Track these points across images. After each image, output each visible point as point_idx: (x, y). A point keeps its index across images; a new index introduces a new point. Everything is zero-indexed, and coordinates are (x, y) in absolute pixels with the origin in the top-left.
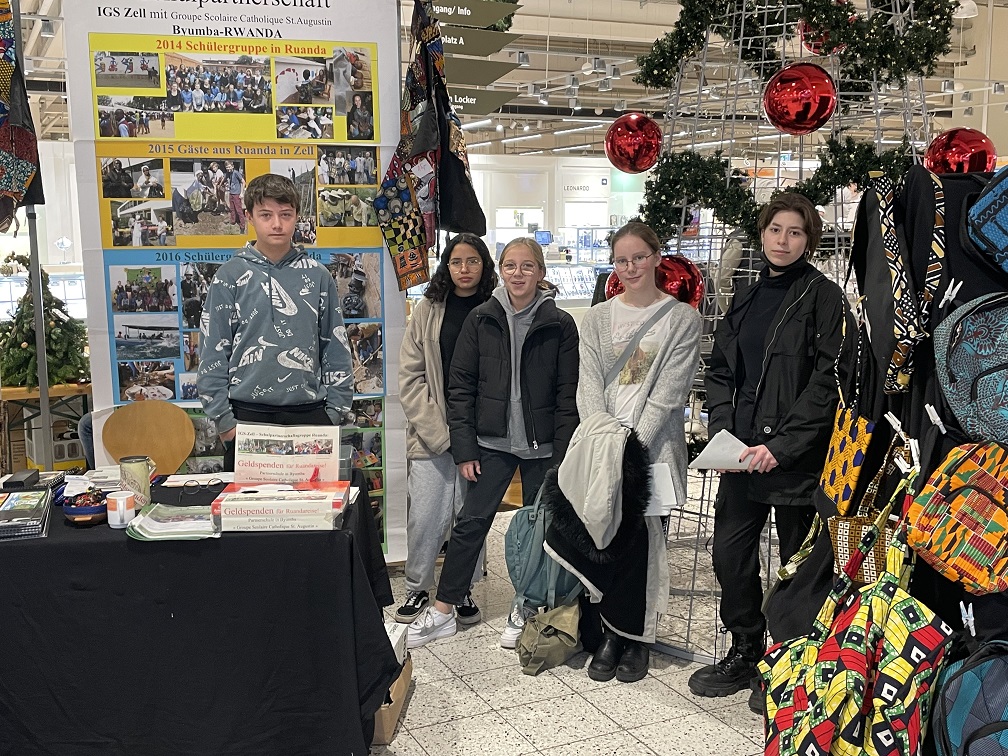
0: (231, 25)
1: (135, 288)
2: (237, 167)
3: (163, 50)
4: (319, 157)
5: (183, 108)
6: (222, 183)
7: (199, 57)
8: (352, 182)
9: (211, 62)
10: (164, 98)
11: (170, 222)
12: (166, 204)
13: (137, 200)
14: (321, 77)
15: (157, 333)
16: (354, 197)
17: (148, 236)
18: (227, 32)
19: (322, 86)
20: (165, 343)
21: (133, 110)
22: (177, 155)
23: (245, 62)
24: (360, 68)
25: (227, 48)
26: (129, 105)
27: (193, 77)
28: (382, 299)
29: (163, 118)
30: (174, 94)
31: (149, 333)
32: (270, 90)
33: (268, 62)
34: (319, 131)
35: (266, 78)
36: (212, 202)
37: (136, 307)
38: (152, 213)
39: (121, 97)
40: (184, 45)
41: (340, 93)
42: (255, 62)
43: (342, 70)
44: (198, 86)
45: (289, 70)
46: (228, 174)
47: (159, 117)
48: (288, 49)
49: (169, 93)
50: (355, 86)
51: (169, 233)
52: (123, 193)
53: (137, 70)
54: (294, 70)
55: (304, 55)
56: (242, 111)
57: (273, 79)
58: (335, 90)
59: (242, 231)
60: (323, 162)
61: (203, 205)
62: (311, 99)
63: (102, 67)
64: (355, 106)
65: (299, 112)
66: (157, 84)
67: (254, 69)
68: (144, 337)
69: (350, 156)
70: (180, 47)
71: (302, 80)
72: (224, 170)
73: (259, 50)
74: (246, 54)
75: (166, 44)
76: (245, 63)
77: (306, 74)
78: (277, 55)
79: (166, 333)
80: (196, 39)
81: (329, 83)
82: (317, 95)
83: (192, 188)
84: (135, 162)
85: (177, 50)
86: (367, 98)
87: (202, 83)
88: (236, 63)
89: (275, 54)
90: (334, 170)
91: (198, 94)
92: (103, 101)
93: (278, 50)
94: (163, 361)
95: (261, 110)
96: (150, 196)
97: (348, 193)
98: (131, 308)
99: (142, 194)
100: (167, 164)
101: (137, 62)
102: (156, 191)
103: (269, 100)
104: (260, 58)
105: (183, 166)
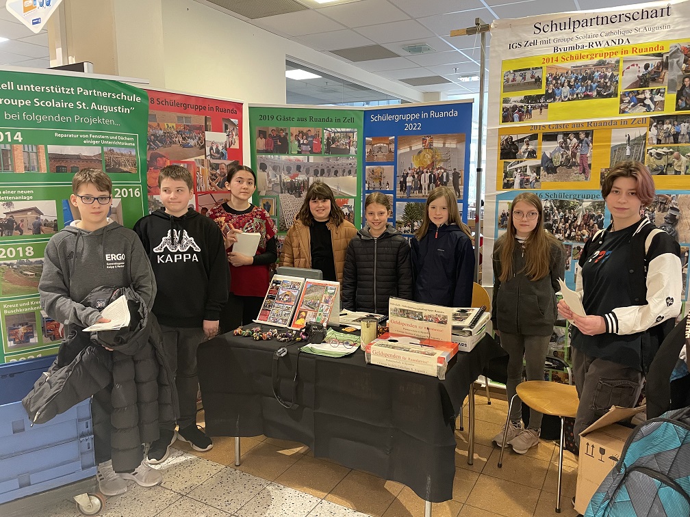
0: (594, 40)
2: (587, 136)
3: (546, 64)
4: (651, 125)
5: (555, 100)
6: (576, 147)
7: (568, 65)
8: (676, 141)
9: (577, 67)
10: (543, 95)
12: (537, 162)
13: (520, 160)
14: (658, 67)
16: (676, 153)
18: (590, 45)
19: (659, 73)
21: (523, 105)
22: (548, 131)
23: (601, 63)
25: (589, 57)
26: (521, 101)
27: (564, 78)
29: (541, 108)
30: (550, 91)
32: (617, 81)
33: (618, 62)
34: (652, 106)
35: (615, 73)
36: (568, 160)
38: (528, 167)
39: (516, 97)
40: (560, 59)
41: (672, 77)
42: (608, 63)
43: (675, 60)
44: (566, 84)
45: (633, 65)
46: (581, 141)
48: (634, 50)
49: (547, 91)
50: (687, 71)
51: (537, 180)
52: (512, 157)
53: (528, 79)
54: (637, 65)
55: (646, 53)
56: (596, 98)
57: (620, 73)
58: (668, 75)
59: (586, 179)
60: (653, 128)
61: (561, 162)
62: (648, 83)
63: (507, 81)
64: (684, 86)
65: (638, 94)
66: (540, 87)
67: (607, 68)
69: (676, 123)
70: (557, 61)
71: (643, 71)
72: (578, 138)
73: (610, 54)
74: (603, 58)
75: (548, 60)
76: (601, 65)
77: (647, 67)
78: (626, 56)
80: (568, 54)
81: (664, 71)
82: (654, 80)
83: (555, 152)
84: (520, 137)
85: (555, 63)
87: (569, 82)
88: (594, 66)
89: (624, 56)
90: (661, 134)
91: (566, 90)
92: (506, 101)
93: (626, 52)
95: (609, 96)
96: (528, 157)
97: (671, 150)
99: (523, 156)
100: (540, 137)
101: (528, 74)
102: (532, 154)
103: (616, 88)
104: (613, 60)
105: (550, 137)
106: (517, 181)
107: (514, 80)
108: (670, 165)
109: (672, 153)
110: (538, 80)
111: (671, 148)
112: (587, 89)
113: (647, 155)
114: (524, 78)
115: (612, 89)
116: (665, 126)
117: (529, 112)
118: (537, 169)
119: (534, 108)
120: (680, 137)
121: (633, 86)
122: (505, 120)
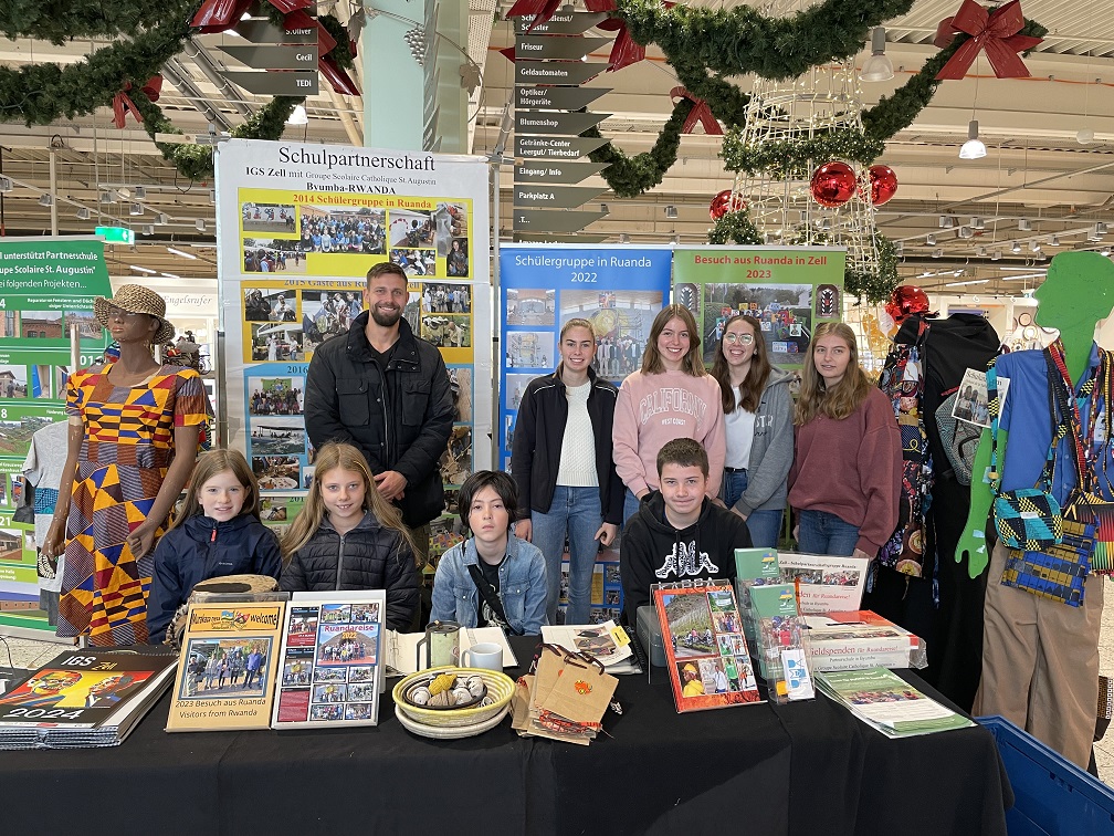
0: (354, 183)
1: (269, 395)
2: (356, 296)
3: (299, 203)
4: (424, 290)
5: (313, 249)
6: (344, 310)
7: (328, 208)
8: (450, 311)
9: (337, 212)
10: (299, 241)
11: (300, 342)
12: (298, 326)
14: (426, 226)
15: (286, 433)
16: (451, 323)
17: (282, 353)
18: (351, 188)
19: (427, 233)
20: (292, 442)
21: (273, 251)
22: (307, 287)
23: (365, 212)
24: (458, 219)
25: (351, 202)
26: (270, 246)
27: (322, 224)
28: (472, 406)
29: (297, 257)
30: (307, 238)
31: (279, 433)
32: (384, 236)
33: (383, 213)
34: (424, 269)
35: (382, 226)
36: (336, 326)
37: (270, 411)
38: (286, 333)
39: (263, 240)
40: (316, 199)
41: (441, 239)
42: (373, 213)
43: (443, 220)
44: (326, 232)
45: (400, 220)
46: (349, 303)
47: (294, 256)
48: (400, 203)
49: (302, 237)
50: (454, 234)
51: (299, 350)
52: (262, 317)
53: (277, 218)
54: (405, 221)
55: (413, 208)
56: (362, 252)
57: (388, 224)
58: (438, 237)
60: (426, 294)
61: (328, 328)
62: (418, 243)
63: (248, 215)
64: (453, 250)
65: (408, 254)
66: (293, 230)
67: (372, 219)
68: (275, 436)
69: (448, 291)
70: (312, 201)
71: (411, 228)
72: (346, 300)
73: (376, 203)
74: (366, 206)
75: (301, 198)
76: (365, 214)
77: (415, 224)
78: (391, 207)
79: (293, 433)
80: (325, 194)
81: (433, 231)
82: (423, 240)
83: (319, 314)
84: (272, 292)
85: (309, 202)
86: (463, 243)
87: (329, 229)
88: (358, 213)
89: (389, 207)
90: (435, 301)
91: (326, 238)
92: (248, 242)
93: (392, 203)
94: (290, 457)
95: (377, 252)
96: (285, 320)
97: (446, 320)
98: (265, 412)
99: (278, 318)
100: (299, 294)
101: (277, 212)
102: (290, 316)
103: (384, 243)
104: (377, 210)
105: (312, 296)
106: (272, 351)
107: (257, 216)
108: (446, 336)
109: (447, 323)
110: (290, 222)
111: (445, 317)
112: (351, 241)
113: (423, 324)
114: (272, 216)
115: (380, 244)
116: (439, 293)
117: (281, 261)
118: (298, 336)
119: (288, 256)
120: (453, 306)
121: (403, 243)
122: (249, 267)
